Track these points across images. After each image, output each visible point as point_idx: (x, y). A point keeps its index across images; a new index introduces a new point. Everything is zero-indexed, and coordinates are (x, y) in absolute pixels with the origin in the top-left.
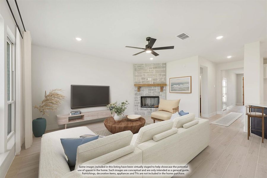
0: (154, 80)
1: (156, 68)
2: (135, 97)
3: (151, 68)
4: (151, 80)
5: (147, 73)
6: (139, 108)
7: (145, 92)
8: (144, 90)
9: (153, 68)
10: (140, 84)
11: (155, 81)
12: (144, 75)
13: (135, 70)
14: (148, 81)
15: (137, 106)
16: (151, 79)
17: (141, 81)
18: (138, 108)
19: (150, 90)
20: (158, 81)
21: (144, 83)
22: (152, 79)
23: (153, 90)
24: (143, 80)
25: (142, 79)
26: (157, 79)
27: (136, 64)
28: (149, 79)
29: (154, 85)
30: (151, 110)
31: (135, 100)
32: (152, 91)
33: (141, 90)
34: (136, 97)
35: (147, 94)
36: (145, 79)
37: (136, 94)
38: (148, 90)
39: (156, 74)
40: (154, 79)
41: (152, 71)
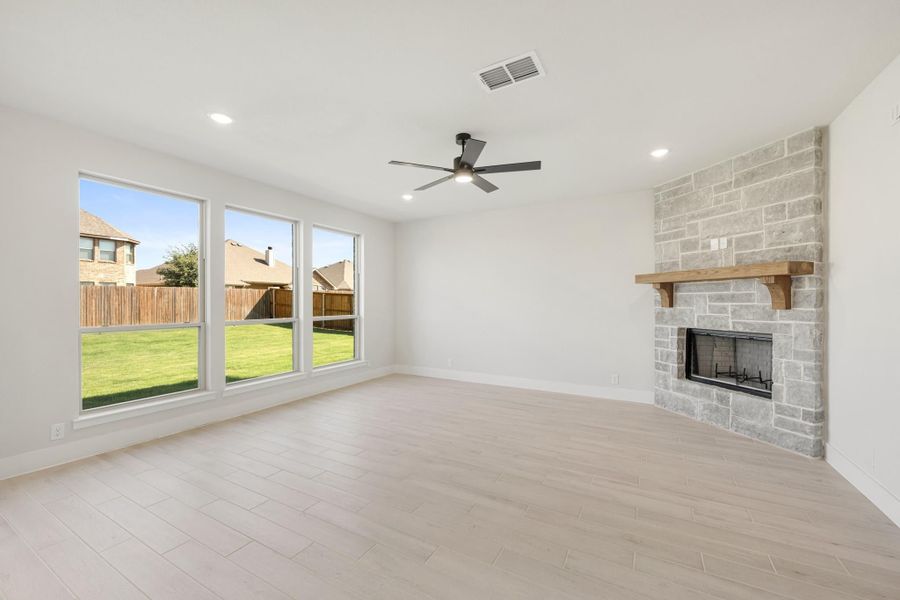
0: (740, 243)
1: (751, 176)
2: (656, 329)
3: (725, 187)
4: (724, 245)
5: (707, 214)
6: (673, 380)
7: (700, 311)
8: (691, 297)
9: (738, 183)
10: (676, 273)
11: (746, 247)
12: (693, 228)
13: (658, 213)
14: (712, 257)
15: (665, 367)
16: (724, 240)
17: (676, 259)
18: (665, 379)
19: (721, 298)
20: (764, 249)
21: (692, 266)
22: (729, 242)
23: (733, 298)
24: (688, 253)
25: (686, 246)
26: (756, 239)
27: (658, 189)
28: (714, 243)
29: (742, 273)
30: (722, 400)
31: (658, 344)
32: (729, 305)
33: (678, 302)
34: (662, 329)
35: (703, 318)
36: (692, 245)
37: (659, 317)
38: (711, 298)
39: (753, 213)
40: (739, 241)
41: (730, 198)
